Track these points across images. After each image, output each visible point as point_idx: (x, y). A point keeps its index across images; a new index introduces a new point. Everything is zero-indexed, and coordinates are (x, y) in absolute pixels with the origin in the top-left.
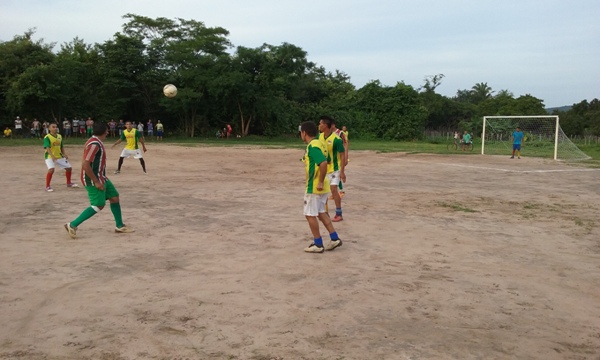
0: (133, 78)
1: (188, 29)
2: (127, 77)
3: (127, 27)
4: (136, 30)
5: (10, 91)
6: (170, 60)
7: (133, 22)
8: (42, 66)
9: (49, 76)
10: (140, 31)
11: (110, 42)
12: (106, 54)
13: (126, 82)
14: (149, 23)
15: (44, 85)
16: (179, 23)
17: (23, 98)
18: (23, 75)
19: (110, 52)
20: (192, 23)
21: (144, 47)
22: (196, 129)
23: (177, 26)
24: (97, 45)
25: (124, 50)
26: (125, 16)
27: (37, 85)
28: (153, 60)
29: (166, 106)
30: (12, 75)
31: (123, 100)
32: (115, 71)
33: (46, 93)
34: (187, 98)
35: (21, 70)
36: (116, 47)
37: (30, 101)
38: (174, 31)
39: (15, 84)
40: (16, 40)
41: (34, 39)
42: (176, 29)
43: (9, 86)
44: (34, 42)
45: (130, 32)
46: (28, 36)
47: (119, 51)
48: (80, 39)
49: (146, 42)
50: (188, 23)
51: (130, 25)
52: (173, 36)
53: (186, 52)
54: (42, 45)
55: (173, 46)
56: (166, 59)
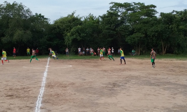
0: (114, 30)
1: (137, 6)
2: (112, 30)
3: (111, 8)
4: (115, 9)
5: (67, 37)
6: (130, 21)
7: (114, 6)
8: (79, 26)
9: (82, 30)
11: (105, 15)
12: (103, 20)
13: (111, 31)
14: (120, 5)
15: (80, 34)
16: (133, 4)
17: (72, 40)
18: (72, 30)
19: (105, 19)
20: (139, 4)
21: (119, 16)
22: (141, 51)
23: (132, 6)
24: (100, 16)
26: (110, 3)
27: (77, 34)
28: (122, 22)
29: (129, 41)
30: (67, 30)
31: (110, 39)
32: (107, 27)
33: (80, 37)
34: (137, 37)
35: (71, 29)
36: (107, 17)
37: (75, 41)
38: (130, 8)
39: (68, 34)
40: (68, 16)
41: (75, 15)
42: (132, 7)
43: (66, 35)
44: (76, 16)
45: (112, 10)
46: (73, 14)
47: (109, 18)
48: (92, 14)
49: (119, 14)
50: (137, 4)
51: (113, 7)
52: (131, 10)
53: (138, 17)
54: (79, 17)
55: (131, 15)
56: (127, 21)
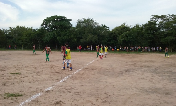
0: (153, 34)
1: (171, 17)
2: (151, 34)
3: (152, 19)
4: (154, 19)
5: (119, 39)
6: (165, 28)
7: (154, 17)
8: (128, 32)
9: (129, 34)
10: (156, 20)
11: (146, 24)
12: (145, 27)
13: (151, 35)
14: (158, 17)
15: (128, 37)
16: (168, 16)
17: (122, 41)
18: (123, 35)
19: (146, 27)
20: (173, 15)
21: (157, 24)
22: (173, 49)
23: (168, 17)
24: (143, 25)
25: (151, 26)
26: (151, 16)
27: (126, 37)
28: (159, 28)
29: (163, 42)
30: (120, 35)
31: (150, 40)
32: (147, 32)
33: (128, 39)
34: (170, 39)
35: (122, 33)
36: (148, 25)
37: (124, 41)
38: (166, 19)
39: (120, 37)
40: (121, 25)
41: (126, 25)
42: (167, 18)
43: (119, 38)
44: (126, 26)
45: (153, 20)
46: (124, 24)
47: (149, 26)
48: (138, 24)
50: (171, 16)
51: (153, 18)
52: (166, 20)
53: (171, 25)
54: (128, 26)
55: (166, 23)
56: (163, 27)
